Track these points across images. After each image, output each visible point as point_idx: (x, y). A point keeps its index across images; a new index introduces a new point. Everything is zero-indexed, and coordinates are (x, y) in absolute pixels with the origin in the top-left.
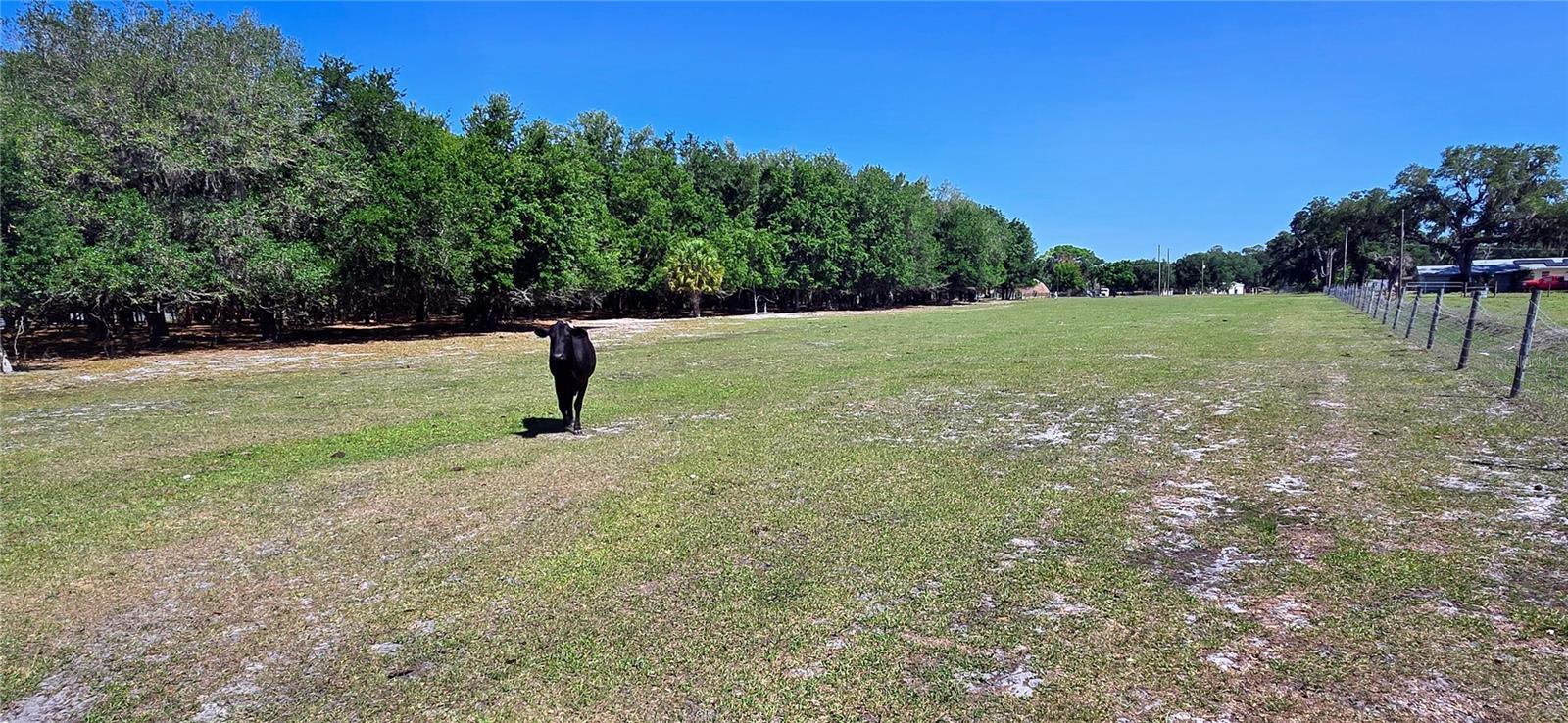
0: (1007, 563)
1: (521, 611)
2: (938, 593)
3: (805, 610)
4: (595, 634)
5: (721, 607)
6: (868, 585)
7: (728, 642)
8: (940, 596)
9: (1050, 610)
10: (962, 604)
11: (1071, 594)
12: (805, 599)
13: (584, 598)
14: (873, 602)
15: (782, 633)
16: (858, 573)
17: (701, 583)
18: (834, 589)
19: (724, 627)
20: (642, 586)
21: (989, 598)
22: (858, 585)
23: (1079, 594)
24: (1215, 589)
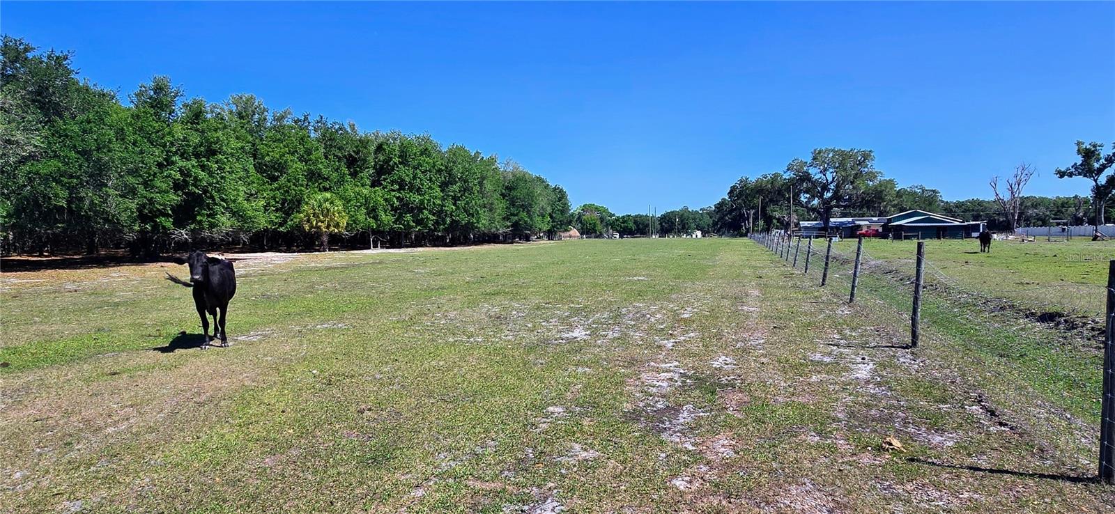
0: (544, 425)
1: (161, 486)
2: (494, 450)
3: (396, 469)
4: (225, 501)
5: (332, 472)
6: (444, 447)
7: (334, 498)
8: (496, 452)
9: (572, 456)
10: (511, 456)
11: (586, 444)
12: (397, 461)
13: (218, 472)
14: (447, 459)
15: (377, 488)
16: (438, 439)
17: (315, 454)
18: (419, 453)
19: (332, 487)
20: (267, 460)
21: (530, 451)
22: (437, 448)
23: (591, 444)
24: (678, 434)
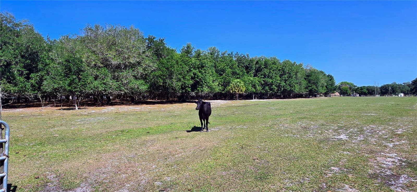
0: (330, 175)
1: (192, 177)
2: (308, 182)
3: (269, 183)
4: (211, 185)
5: (245, 180)
6: (287, 177)
7: (247, 190)
8: (309, 183)
9: (344, 190)
10: (316, 185)
11: (351, 185)
12: (269, 180)
13: (208, 174)
14: (289, 182)
15: (262, 189)
16: (284, 174)
17: (239, 173)
18: (277, 178)
19: (246, 186)
20: (223, 173)
21: (325, 185)
22: (284, 177)
23: (354, 186)
24: (400, 188)
